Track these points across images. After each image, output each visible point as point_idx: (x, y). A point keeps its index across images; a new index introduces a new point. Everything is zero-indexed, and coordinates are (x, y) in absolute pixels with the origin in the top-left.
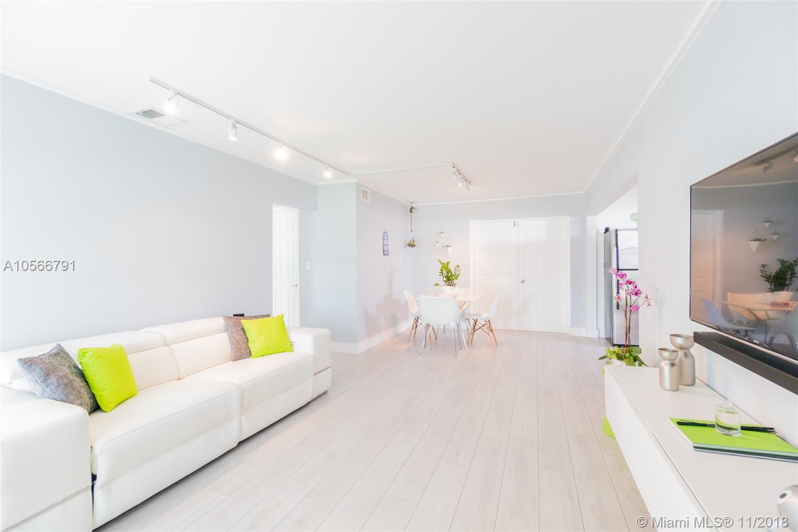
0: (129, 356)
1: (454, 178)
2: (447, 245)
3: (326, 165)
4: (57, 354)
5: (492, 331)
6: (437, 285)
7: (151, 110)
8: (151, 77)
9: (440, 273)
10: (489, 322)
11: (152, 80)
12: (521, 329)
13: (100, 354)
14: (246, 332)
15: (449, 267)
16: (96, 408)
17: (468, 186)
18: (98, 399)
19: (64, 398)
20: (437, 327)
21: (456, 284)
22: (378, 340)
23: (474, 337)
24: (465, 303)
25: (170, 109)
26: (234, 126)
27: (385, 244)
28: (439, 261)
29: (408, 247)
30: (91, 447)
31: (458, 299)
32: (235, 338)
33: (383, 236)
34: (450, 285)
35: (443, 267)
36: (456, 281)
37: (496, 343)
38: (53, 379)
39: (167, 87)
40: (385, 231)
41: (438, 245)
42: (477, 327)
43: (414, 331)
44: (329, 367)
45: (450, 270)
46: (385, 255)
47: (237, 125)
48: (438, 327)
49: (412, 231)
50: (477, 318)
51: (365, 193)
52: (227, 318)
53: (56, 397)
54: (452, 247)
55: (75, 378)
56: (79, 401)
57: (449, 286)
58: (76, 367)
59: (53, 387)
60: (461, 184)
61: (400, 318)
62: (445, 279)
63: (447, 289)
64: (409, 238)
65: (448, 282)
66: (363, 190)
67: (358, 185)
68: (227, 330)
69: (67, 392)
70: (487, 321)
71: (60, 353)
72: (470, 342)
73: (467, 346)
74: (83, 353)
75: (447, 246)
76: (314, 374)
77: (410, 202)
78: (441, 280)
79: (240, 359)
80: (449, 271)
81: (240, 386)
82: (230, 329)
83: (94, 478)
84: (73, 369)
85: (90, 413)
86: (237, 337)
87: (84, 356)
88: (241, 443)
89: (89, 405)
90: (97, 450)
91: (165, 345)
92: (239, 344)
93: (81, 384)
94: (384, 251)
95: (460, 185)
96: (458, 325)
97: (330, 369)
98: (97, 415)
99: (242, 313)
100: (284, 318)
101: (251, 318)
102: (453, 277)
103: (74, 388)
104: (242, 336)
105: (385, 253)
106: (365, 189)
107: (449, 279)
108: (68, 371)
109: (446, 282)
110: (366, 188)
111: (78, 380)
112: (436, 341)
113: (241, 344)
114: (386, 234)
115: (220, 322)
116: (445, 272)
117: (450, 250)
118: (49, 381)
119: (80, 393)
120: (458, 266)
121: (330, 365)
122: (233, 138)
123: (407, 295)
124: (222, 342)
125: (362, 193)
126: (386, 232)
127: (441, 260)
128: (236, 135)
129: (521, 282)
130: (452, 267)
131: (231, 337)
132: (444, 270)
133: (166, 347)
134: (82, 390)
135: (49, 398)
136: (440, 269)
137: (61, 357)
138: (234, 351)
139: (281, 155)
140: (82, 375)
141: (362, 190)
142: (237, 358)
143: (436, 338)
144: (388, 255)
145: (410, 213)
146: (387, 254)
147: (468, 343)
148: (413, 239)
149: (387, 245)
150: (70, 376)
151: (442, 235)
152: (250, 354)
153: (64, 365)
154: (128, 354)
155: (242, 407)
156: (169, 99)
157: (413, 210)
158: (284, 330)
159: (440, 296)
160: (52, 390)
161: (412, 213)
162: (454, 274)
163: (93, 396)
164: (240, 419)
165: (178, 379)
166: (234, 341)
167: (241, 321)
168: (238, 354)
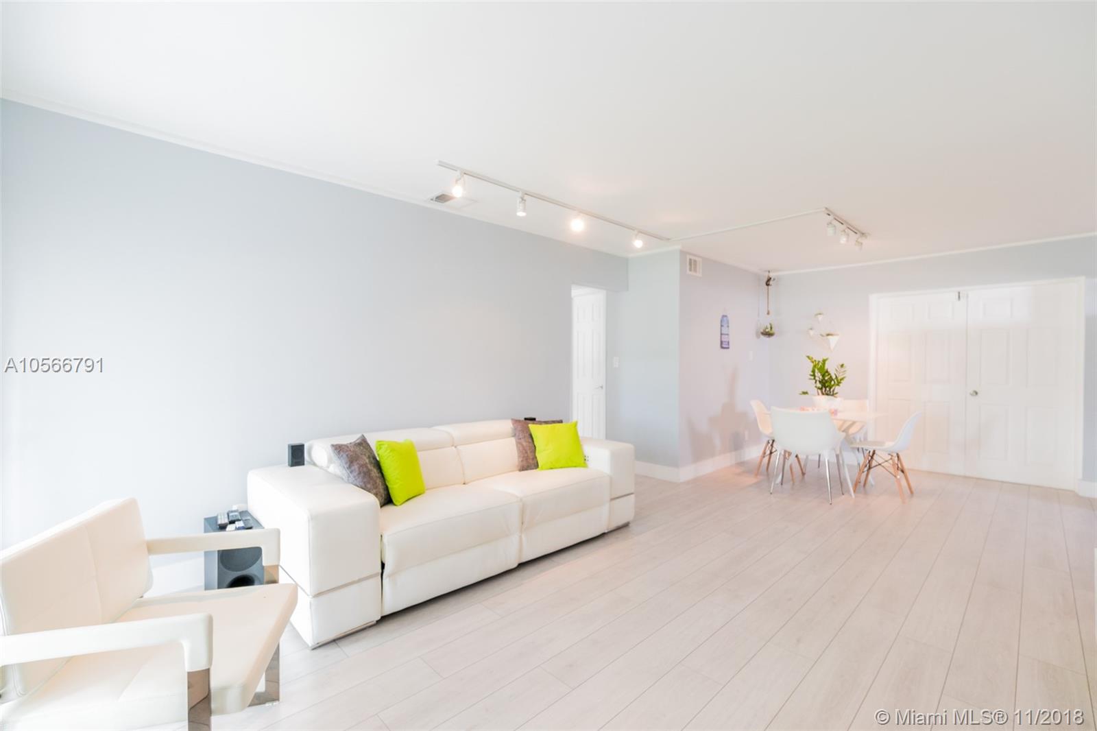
0: (419, 453)
1: (830, 231)
2: (828, 333)
3: (636, 232)
4: (360, 444)
5: (903, 471)
6: (805, 393)
7: (444, 195)
8: (440, 161)
9: (811, 375)
10: (898, 457)
11: (441, 164)
12: (968, 474)
13: (393, 448)
14: (535, 439)
15: (826, 368)
16: (388, 500)
17: (859, 240)
18: (390, 491)
19: (363, 486)
20: (805, 457)
21: (836, 393)
22: (709, 467)
23: (870, 477)
24: (854, 423)
25: (457, 191)
26: (523, 199)
27: (723, 332)
28: (808, 357)
29: (762, 337)
30: (381, 536)
31: (840, 416)
32: (522, 445)
33: (721, 321)
34: (827, 394)
35: (815, 366)
36: (837, 389)
37: (912, 492)
38: (356, 467)
39: (454, 168)
40: (725, 314)
41: (812, 333)
42: (874, 463)
43: (766, 459)
44: (632, 494)
45: (827, 372)
46: (722, 347)
47: (526, 197)
48: (807, 457)
49: (768, 313)
50: (874, 448)
51: (692, 264)
52: (516, 421)
53: (358, 484)
54: (837, 335)
55: (372, 468)
56: (374, 491)
57: (826, 396)
58: (375, 458)
59: (355, 474)
60: (845, 239)
61: (746, 438)
62: (819, 385)
63: (823, 401)
64: (765, 323)
65: (824, 389)
66: (690, 260)
67: (683, 253)
68: (514, 436)
69: (365, 480)
70: (895, 455)
71: (363, 443)
72: (861, 485)
73: (854, 491)
74: (380, 445)
75: (828, 335)
76: (612, 499)
77: (766, 271)
78: (812, 386)
79: (526, 469)
80: (825, 373)
81: (521, 500)
82: (517, 434)
83: (383, 565)
84: (372, 459)
85: (381, 507)
86: (524, 444)
87: (380, 448)
88: (522, 565)
89: (383, 496)
90: (385, 539)
91: (453, 446)
92: (526, 452)
93: (377, 475)
94: (722, 342)
95: (843, 240)
96: (837, 456)
97: (632, 496)
98: (389, 508)
99: (533, 417)
100: (578, 425)
101: (540, 423)
102: (833, 383)
103: (371, 478)
104: (529, 442)
105: (724, 345)
106: (693, 258)
107: (827, 384)
108: (367, 461)
109: (821, 389)
110: (695, 255)
111: (375, 470)
112: (803, 478)
113: (529, 452)
114: (725, 318)
115: (508, 426)
116: (819, 374)
117: (833, 340)
118: (353, 468)
119: (376, 483)
120: (842, 366)
121: (632, 491)
122: (521, 214)
123: (756, 407)
124: (509, 448)
125: (688, 264)
126: (726, 316)
127: (811, 356)
128: (524, 210)
129: (971, 395)
130: (831, 368)
131: (518, 443)
132: (816, 370)
133: (453, 448)
134: (378, 481)
135: (352, 483)
136: (811, 370)
137: (363, 447)
138: (521, 459)
139: (578, 225)
140: (378, 465)
141: (688, 260)
142: (523, 469)
143: (803, 474)
144: (728, 348)
145: (766, 287)
146: (727, 346)
147: (856, 485)
148: (770, 324)
149: (728, 334)
150: (369, 466)
151: (820, 317)
152: (536, 466)
153: (365, 455)
154: (419, 451)
155: (522, 523)
156: (457, 181)
157: (771, 282)
158: (577, 442)
159: (808, 410)
160: (354, 477)
161: (770, 287)
162: (834, 377)
163: (387, 489)
164: (520, 537)
165: (464, 484)
166: (521, 448)
167: (530, 425)
168: (525, 463)
